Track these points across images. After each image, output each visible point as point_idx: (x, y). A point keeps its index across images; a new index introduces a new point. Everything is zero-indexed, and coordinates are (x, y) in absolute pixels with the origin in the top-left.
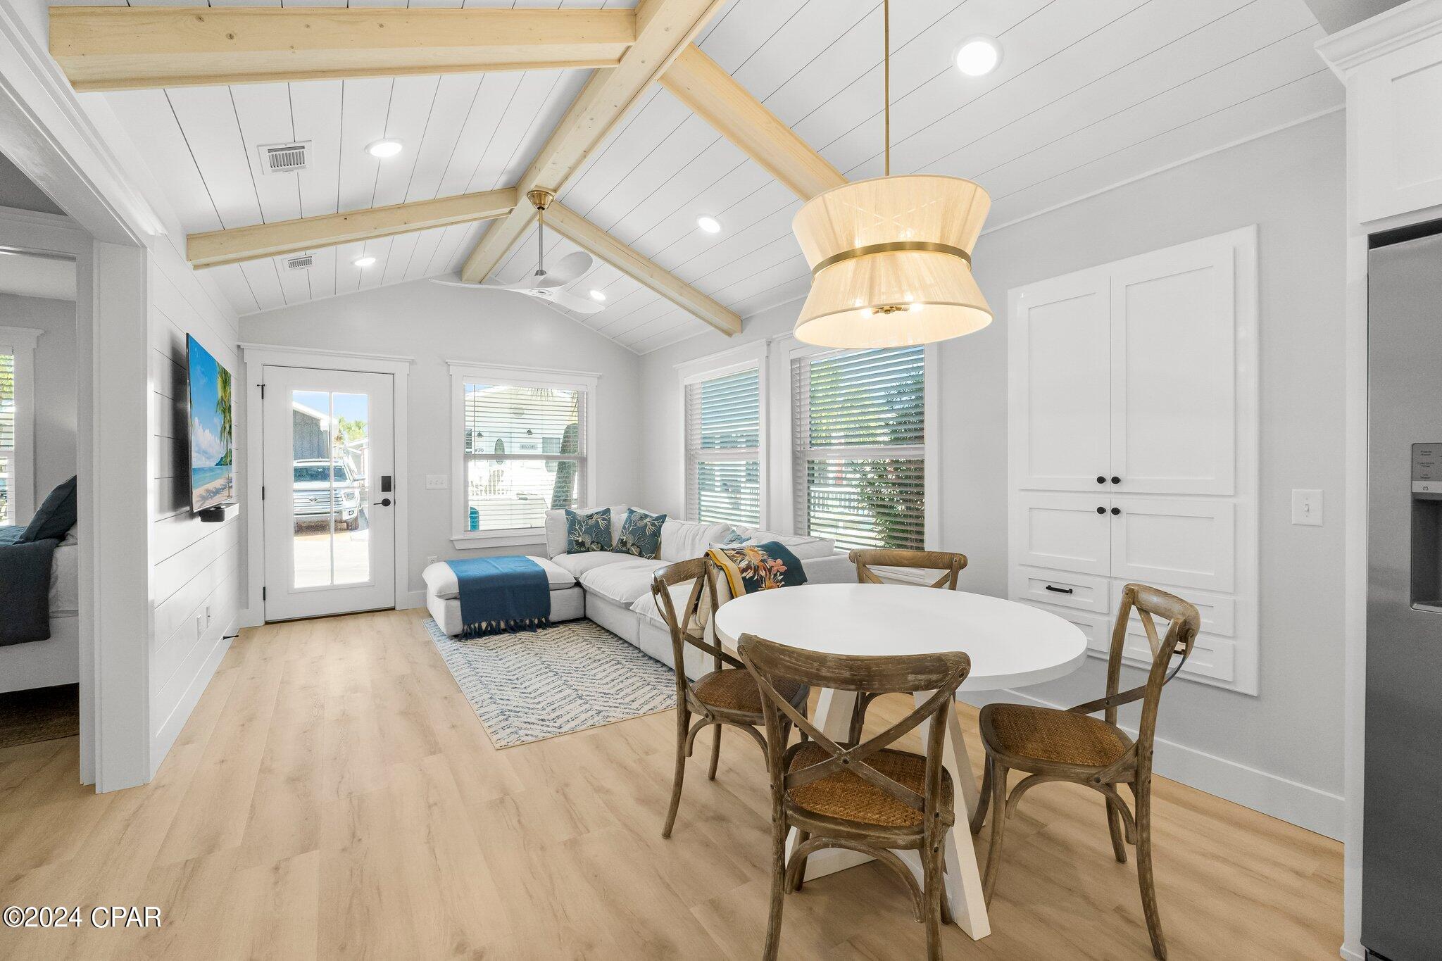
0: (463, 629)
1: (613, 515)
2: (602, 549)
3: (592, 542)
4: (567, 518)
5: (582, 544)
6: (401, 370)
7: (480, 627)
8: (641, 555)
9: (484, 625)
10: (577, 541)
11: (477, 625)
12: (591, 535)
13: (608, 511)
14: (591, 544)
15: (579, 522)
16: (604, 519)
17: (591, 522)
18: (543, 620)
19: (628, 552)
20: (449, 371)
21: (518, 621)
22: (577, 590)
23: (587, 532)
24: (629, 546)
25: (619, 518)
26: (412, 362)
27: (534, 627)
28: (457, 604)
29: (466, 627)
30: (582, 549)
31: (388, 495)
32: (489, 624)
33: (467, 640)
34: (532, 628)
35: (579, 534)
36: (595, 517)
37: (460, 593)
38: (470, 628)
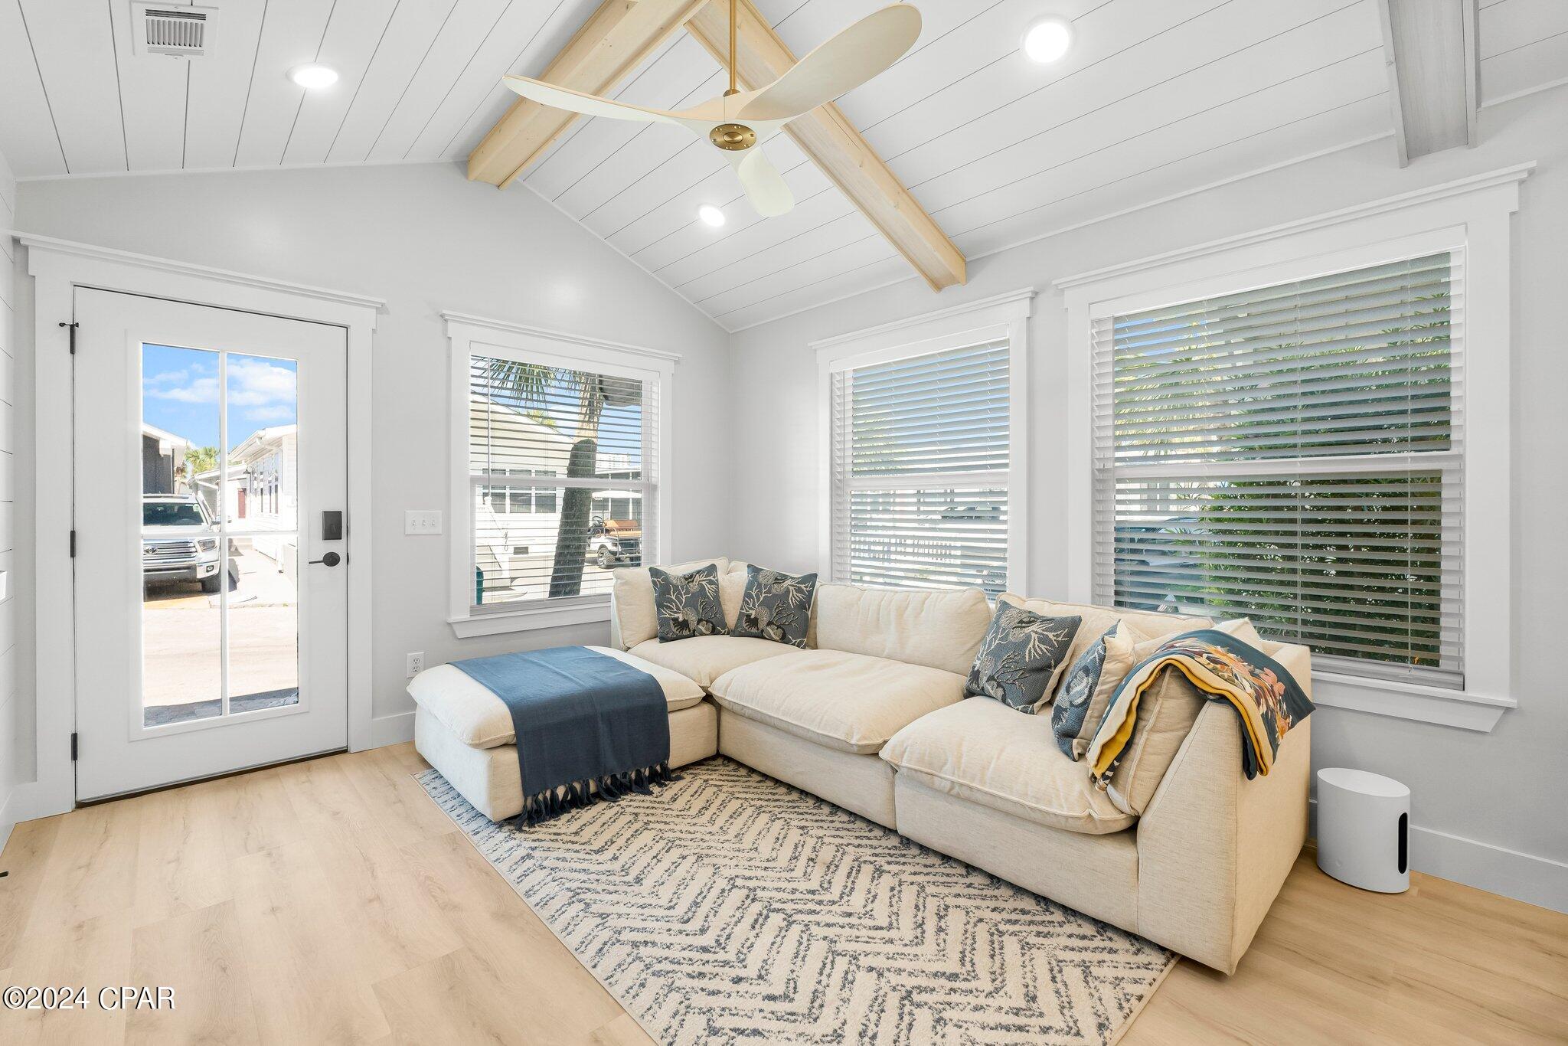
0: (525, 806)
1: (721, 576)
2: (714, 632)
3: (699, 621)
4: (654, 582)
5: (684, 625)
6: (362, 320)
7: (554, 795)
8: (784, 639)
9: (561, 791)
10: (676, 620)
11: (548, 794)
12: (697, 610)
13: (712, 569)
14: (698, 624)
15: (676, 588)
16: (711, 582)
17: (694, 587)
18: (658, 768)
19: (761, 636)
20: (445, 331)
21: (618, 776)
22: (707, 708)
23: (691, 603)
24: (762, 625)
25: (733, 582)
26: (381, 309)
27: (646, 783)
28: (511, 757)
29: (529, 800)
30: (686, 632)
31: (336, 547)
32: (571, 789)
33: (531, 825)
34: (641, 786)
35: (678, 609)
36: (698, 578)
37: (516, 735)
38: (536, 801)
